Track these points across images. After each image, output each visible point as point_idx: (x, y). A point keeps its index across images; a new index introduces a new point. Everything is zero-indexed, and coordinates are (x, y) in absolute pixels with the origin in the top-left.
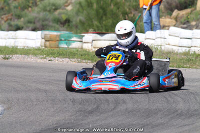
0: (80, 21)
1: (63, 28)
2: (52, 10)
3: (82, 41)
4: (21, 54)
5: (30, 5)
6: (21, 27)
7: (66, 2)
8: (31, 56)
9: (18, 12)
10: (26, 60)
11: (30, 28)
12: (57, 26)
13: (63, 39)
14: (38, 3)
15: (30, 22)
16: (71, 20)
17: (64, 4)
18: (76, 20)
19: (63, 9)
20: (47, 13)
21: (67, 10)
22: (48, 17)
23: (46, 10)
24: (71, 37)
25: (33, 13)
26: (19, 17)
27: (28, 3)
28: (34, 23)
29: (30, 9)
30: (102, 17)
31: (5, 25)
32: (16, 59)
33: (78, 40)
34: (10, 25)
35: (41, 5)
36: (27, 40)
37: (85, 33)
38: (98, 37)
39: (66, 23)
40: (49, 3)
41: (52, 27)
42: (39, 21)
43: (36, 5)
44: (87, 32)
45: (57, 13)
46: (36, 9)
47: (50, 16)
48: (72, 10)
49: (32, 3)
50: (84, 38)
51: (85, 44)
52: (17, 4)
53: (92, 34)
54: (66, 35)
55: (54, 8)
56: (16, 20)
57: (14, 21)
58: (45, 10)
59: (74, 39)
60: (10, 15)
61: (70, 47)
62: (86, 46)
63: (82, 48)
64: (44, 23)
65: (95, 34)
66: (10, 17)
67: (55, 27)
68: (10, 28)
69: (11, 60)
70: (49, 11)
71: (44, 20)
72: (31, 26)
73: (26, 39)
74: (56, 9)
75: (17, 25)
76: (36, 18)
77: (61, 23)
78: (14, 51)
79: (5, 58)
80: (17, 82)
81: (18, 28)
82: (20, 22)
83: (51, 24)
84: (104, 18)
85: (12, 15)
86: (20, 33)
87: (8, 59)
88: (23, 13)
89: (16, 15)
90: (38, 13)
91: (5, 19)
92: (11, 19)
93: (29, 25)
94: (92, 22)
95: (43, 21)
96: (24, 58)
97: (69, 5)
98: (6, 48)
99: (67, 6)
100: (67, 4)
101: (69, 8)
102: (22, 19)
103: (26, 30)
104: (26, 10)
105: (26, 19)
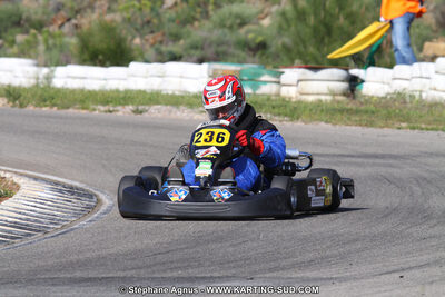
0: (284, 46)
1: (251, 59)
2: (235, 27)
3: (279, 83)
4: (166, 105)
5: (198, 16)
6: (178, 55)
7: (262, 12)
8: (182, 107)
9: (173, 28)
10: (173, 116)
11: (195, 58)
12: (243, 54)
13: (245, 78)
14: (211, 13)
15: (195, 47)
16: (268, 43)
17: (258, 13)
18: (276, 44)
19: (254, 24)
20: (226, 31)
21: (261, 26)
22: (228, 38)
23: (224, 26)
24: (260, 75)
25: (201, 31)
26: (176, 38)
27: (193, 14)
28: (202, 49)
29: (196, 24)
30: (323, 39)
31: (150, 53)
32: (156, 112)
33: (274, 79)
34: (159, 53)
35: (215, 16)
36: (183, 80)
37: (286, 67)
38: (309, 74)
39: (259, 49)
40: (231, 14)
41: (233, 56)
42: (210, 45)
43: (206, 15)
44: (291, 65)
45: (243, 31)
46: (207, 24)
47: (231, 37)
48: (270, 26)
49: (201, 13)
50: (283, 76)
51: (283, 88)
52: (174, 15)
53: (297, 70)
54: (252, 71)
55: (238, 21)
56: (171, 44)
57: (167, 44)
58: (222, 25)
59: (265, 78)
60: (160, 34)
61: (258, 92)
62: (285, 91)
63: (278, 95)
64: (221, 49)
65: (302, 70)
66: (159, 38)
67: (238, 56)
68: (159, 57)
69: (146, 115)
70: (231, 27)
71: (220, 43)
72: (198, 53)
73: (181, 77)
74: (242, 24)
75: (171, 53)
76: (205, 39)
77: (250, 49)
78: (154, 98)
79: (137, 112)
80: (146, 154)
81: (175, 58)
82: (176, 48)
83: (232, 50)
84: (326, 40)
85: (164, 34)
86: (172, 67)
87: (141, 112)
88: (185, 30)
89: (171, 35)
90: (210, 31)
91: (151, 41)
92: (161, 42)
93: (193, 52)
94: (305, 47)
95: (218, 45)
96: (170, 112)
97: (266, 16)
98: (142, 93)
99: (263, 18)
100: (261, 16)
101: (266, 22)
102: (182, 42)
103: (186, 61)
104: (188, 26)
105: (189, 41)
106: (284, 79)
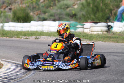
3: (83, 28)
4: (46, 36)
5: (52, 5)
6: (46, 18)
7: (74, 3)
8: (52, 37)
9: (44, 9)
11: (52, 20)
12: (68, 18)
13: (72, 26)
14: (57, 4)
15: (51, 16)
16: (77, 14)
18: (80, 14)
19: (72, 8)
20: (62, 10)
21: (74, 8)
24: (77, 25)
25: (53, 10)
26: (45, 13)
27: (50, 4)
28: (54, 16)
29: (51, 8)
30: (96, 12)
31: (36, 18)
32: (43, 39)
34: (39, 18)
37: (85, 22)
38: (94, 25)
39: (73, 16)
40: (64, 4)
41: (65, 18)
42: (57, 15)
43: (55, 5)
44: (87, 22)
45: (68, 10)
46: (55, 8)
47: (64, 12)
48: (78, 8)
49: (53, 4)
51: (85, 29)
52: (44, 5)
53: (90, 23)
54: (74, 24)
55: (66, 7)
56: (43, 15)
57: (42, 15)
58: (61, 8)
59: (79, 26)
61: (77, 31)
62: (86, 31)
63: (83, 32)
64: (61, 16)
65: (92, 23)
66: (39, 13)
68: (39, 19)
69: (39, 39)
70: (64, 9)
71: (60, 14)
72: (53, 18)
73: (49, 26)
74: (67, 8)
75: (43, 18)
76: (55, 13)
77: (71, 16)
78: (42, 34)
79: (36, 38)
81: (44, 20)
82: (45, 16)
83: (64, 17)
85: (40, 11)
86: (45, 23)
87: (38, 39)
88: (47, 10)
89: (43, 12)
90: (57, 10)
91: (36, 14)
92: (40, 14)
93: (51, 17)
94: (90, 15)
95: (60, 15)
96: (48, 38)
97: (76, 5)
98: (37, 32)
100: (74, 4)
101: (76, 7)
102: (47, 14)
103: (49, 20)
104: (49, 9)
105: (49, 14)
106: (85, 26)
